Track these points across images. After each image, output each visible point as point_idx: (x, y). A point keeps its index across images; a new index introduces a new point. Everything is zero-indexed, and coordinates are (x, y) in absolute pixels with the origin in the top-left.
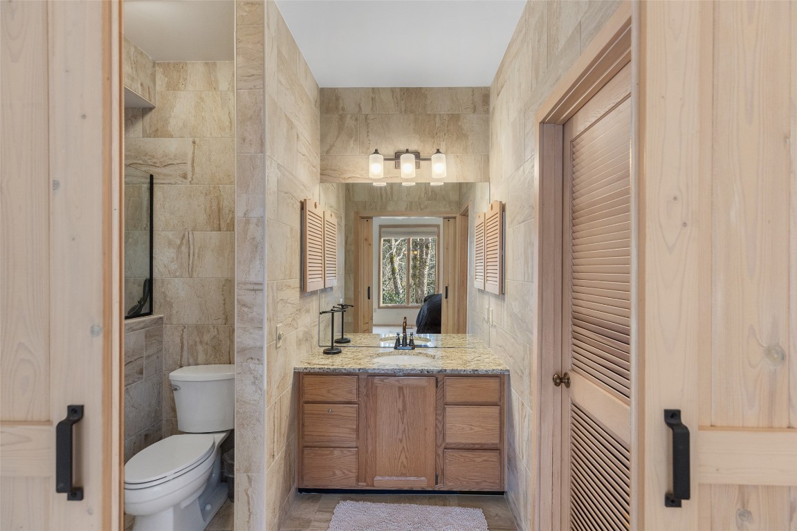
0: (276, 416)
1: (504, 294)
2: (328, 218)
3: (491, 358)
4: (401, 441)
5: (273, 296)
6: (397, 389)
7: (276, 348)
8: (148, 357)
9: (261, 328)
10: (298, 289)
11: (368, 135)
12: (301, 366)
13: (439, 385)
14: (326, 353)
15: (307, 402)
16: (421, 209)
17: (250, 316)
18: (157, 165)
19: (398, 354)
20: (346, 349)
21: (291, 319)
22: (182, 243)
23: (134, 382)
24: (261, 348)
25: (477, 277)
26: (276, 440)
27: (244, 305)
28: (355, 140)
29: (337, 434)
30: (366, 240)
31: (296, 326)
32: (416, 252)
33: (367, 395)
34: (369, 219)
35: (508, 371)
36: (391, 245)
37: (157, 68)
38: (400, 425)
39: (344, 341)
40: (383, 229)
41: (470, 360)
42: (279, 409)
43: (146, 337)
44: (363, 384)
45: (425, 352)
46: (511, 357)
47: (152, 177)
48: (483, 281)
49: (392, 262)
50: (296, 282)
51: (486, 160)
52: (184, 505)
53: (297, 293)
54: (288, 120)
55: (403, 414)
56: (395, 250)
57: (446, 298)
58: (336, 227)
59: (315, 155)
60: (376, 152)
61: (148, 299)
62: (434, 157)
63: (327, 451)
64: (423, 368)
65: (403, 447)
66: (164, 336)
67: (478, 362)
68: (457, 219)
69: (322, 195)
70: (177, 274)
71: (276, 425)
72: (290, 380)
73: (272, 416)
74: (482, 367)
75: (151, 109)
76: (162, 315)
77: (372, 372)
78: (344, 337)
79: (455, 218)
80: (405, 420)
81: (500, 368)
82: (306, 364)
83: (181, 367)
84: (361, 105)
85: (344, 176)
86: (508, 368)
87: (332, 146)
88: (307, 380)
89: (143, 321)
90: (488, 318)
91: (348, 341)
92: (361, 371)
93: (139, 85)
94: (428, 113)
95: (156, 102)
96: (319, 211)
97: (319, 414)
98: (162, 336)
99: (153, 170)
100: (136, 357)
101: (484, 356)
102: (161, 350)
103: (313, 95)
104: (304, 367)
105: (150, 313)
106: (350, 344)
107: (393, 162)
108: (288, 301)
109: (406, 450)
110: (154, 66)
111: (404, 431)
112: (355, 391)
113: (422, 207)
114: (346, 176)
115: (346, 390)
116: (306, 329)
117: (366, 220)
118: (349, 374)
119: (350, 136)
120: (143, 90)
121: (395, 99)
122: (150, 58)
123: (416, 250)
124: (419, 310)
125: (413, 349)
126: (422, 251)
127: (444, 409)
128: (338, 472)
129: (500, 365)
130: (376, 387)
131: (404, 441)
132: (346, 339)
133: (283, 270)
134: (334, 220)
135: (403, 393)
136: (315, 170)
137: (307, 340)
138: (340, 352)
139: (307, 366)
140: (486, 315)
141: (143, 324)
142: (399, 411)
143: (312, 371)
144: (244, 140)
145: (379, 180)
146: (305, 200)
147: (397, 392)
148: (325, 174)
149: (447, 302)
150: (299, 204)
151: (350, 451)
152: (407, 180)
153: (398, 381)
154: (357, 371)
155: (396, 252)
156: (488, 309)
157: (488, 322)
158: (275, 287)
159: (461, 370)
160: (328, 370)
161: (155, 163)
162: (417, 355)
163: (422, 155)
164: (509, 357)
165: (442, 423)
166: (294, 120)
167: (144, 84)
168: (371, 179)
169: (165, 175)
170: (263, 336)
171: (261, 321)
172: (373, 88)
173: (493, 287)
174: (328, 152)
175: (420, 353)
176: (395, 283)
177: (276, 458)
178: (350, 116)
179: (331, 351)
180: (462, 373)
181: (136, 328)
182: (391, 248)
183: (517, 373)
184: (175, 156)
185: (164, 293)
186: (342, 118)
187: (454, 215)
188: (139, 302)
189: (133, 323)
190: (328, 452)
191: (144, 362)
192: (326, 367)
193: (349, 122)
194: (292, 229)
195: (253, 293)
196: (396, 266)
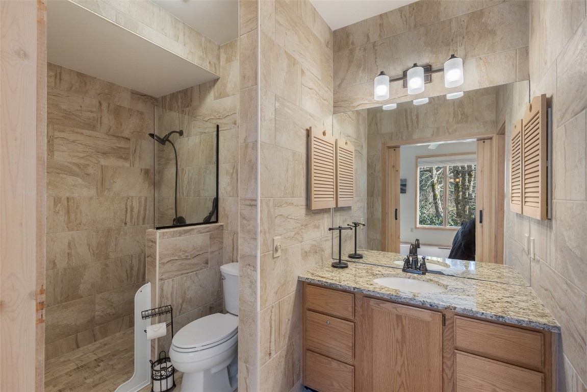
0: (273, 318)
1: (551, 219)
2: (341, 144)
3: (530, 303)
4: (400, 374)
5: (269, 211)
6: (395, 317)
7: (273, 258)
8: (212, 252)
9: (255, 239)
10: (304, 207)
11: (376, 62)
12: (305, 275)
13: (447, 323)
14: (334, 266)
15: (309, 310)
16: (450, 134)
17: (248, 228)
18: (221, 118)
19: (406, 277)
20: (354, 265)
21: (294, 233)
22: (233, 172)
23: (201, 269)
24: (256, 257)
25: (513, 199)
26: (273, 340)
27: (244, 218)
28: (364, 69)
29: (334, 347)
30: (393, 167)
31: (301, 239)
32: (457, 180)
33: (363, 316)
34: (396, 148)
35: (559, 328)
36: (432, 174)
37: (221, 50)
38: (399, 357)
39: (355, 256)
40: (419, 160)
41: (495, 299)
42: (277, 312)
43: (210, 238)
44: (359, 304)
45: (437, 280)
46: (563, 309)
47: (218, 126)
48: (520, 203)
49: (433, 190)
50: (303, 201)
51: (525, 52)
52: (214, 371)
53: (303, 211)
54: (289, 57)
55: (402, 346)
56: (436, 178)
57: (481, 222)
58: (353, 154)
59: (327, 89)
60: (382, 73)
61: (216, 212)
62: (447, 64)
63: (325, 360)
64: (425, 300)
65: (402, 382)
66: (224, 239)
67: (506, 304)
68: (494, 139)
69: (335, 124)
70: (231, 194)
71: (273, 326)
72: (293, 288)
73: (268, 318)
74: (512, 314)
75: (217, 79)
76: (223, 224)
77: (368, 293)
78: (358, 252)
79: (491, 138)
80: (404, 353)
81: (543, 321)
82: (310, 275)
83: (233, 262)
84: (369, 34)
85: (354, 105)
86: (558, 324)
87: (343, 79)
88: (309, 289)
89: (208, 227)
90: (529, 249)
91: (361, 257)
92: (356, 290)
93: (208, 64)
94: (442, 20)
95: (220, 73)
96: (330, 138)
97: (319, 323)
98: (223, 239)
99: (219, 122)
100: (202, 252)
101: (519, 298)
102: (222, 248)
103: (323, 36)
104: (306, 276)
105: (217, 221)
106: (361, 260)
107: (401, 82)
108: (290, 217)
109: (405, 386)
110: (219, 49)
111: (403, 365)
112: (350, 309)
113: (450, 131)
114: (355, 104)
115: (343, 307)
116: (315, 243)
117: (393, 149)
118: (345, 291)
119: (359, 67)
120: (211, 66)
121: (403, 17)
122: (216, 44)
123: (458, 178)
124: (456, 232)
125: (424, 274)
126: (464, 179)
127: (454, 354)
128: (335, 383)
129: (543, 316)
130: (372, 309)
131: (403, 374)
132: (359, 255)
133: (283, 188)
134: (351, 147)
135: (402, 322)
136: (326, 103)
137: (316, 252)
138: (347, 267)
139: (310, 276)
140: (526, 244)
141: (208, 229)
142: (397, 341)
143: (312, 282)
144: (244, 77)
145: (387, 102)
146: (311, 128)
147: (395, 320)
148: (338, 106)
149: (482, 226)
150: (305, 132)
151: (346, 367)
152: (417, 96)
153: (396, 308)
154: (352, 290)
155: (438, 181)
156: (529, 238)
157: (529, 253)
158: (271, 204)
159: (477, 313)
160: (326, 284)
161: (220, 116)
162: (428, 282)
163: (434, 67)
164: (558, 309)
165: (452, 369)
166: (297, 57)
167: (212, 62)
168: (378, 102)
169: (225, 124)
170: (256, 246)
171: (255, 233)
172: (381, 15)
173: (534, 210)
174: (339, 86)
175: (431, 280)
176: (437, 208)
177: (274, 355)
178: (359, 48)
179: (339, 265)
180: (479, 316)
181: (202, 231)
182: (431, 177)
183: (573, 337)
184: (230, 109)
185: (224, 208)
186: (352, 52)
187: (490, 136)
188: (210, 214)
189: (201, 228)
190: (327, 361)
191: (209, 256)
192: (324, 280)
193: (358, 53)
194: (294, 154)
195: (250, 208)
196: (437, 192)
